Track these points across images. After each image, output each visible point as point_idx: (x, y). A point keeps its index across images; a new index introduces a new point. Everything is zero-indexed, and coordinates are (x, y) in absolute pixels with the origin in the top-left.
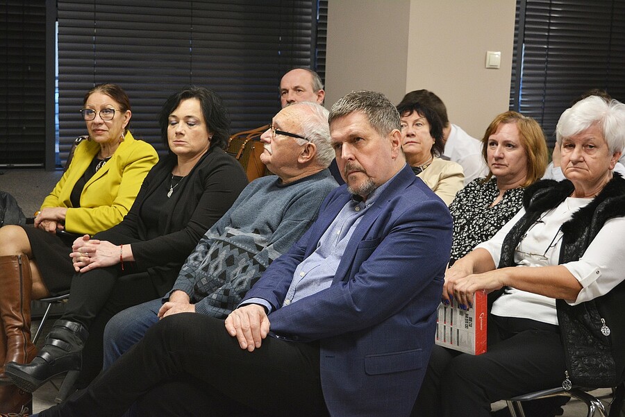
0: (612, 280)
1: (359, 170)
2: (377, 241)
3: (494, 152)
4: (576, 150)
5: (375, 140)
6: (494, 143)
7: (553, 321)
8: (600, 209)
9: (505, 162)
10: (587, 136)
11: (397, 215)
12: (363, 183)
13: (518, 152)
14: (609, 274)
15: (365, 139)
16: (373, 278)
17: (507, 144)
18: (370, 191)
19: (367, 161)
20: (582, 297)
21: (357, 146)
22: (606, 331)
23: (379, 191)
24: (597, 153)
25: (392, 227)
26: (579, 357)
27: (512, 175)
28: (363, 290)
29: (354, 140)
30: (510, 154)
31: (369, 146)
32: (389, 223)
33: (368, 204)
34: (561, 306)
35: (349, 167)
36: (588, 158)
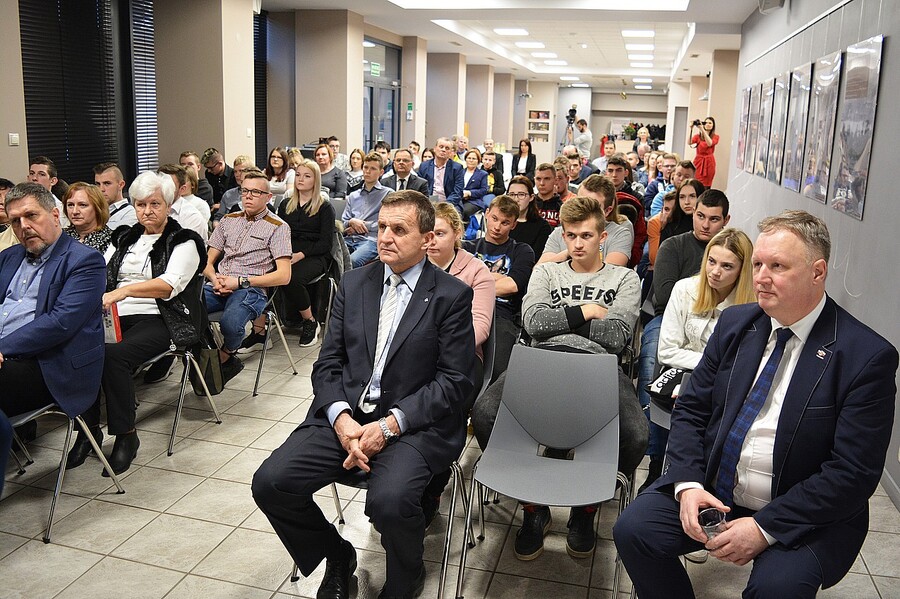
0: (186, 281)
1: (35, 236)
2: (63, 283)
3: (73, 210)
4: (148, 207)
5: (43, 215)
6: (72, 204)
7: (156, 312)
8: (169, 240)
9: (81, 216)
10: (153, 198)
11: (72, 264)
12: (40, 245)
13: (90, 208)
14: (185, 278)
15: (37, 214)
16: (70, 307)
17: (81, 204)
18: (44, 250)
19: (41, 230)
20: (174, 294)
21: (31, 219)
22: (187, 311)
23: (50, 249)
24: (161, 208)
25: (71, 272)
26: (177, 329)
27: (88, 224)
28: (65, 315)
29: (29, 215)
30: (84, 210)
31: (40, 219)
32: (68, 270)
33: (44, 258)
34: (159, 302)
35: (28, 234)
36: (155, 211)
